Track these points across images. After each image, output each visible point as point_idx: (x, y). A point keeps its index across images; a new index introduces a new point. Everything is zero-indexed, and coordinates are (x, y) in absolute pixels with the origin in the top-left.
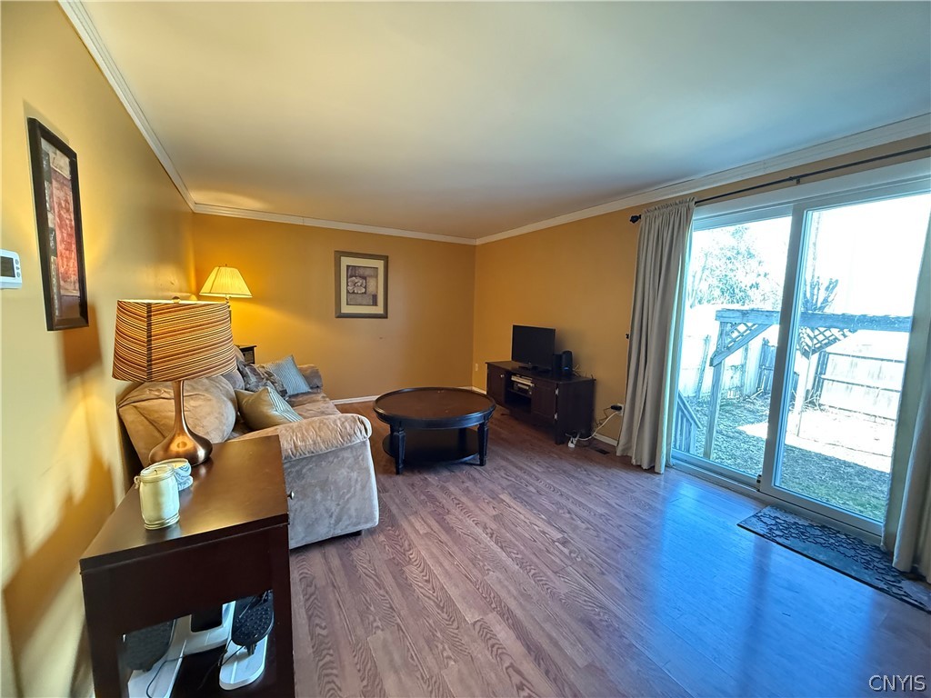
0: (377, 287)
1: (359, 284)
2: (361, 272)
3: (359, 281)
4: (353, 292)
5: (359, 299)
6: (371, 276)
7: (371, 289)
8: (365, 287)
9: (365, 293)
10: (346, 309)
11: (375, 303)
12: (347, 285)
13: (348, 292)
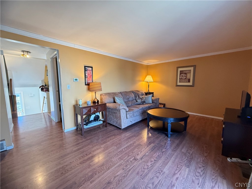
0: (190, 76)
1: (184, 76)
2: (185, 72)
3: (184, 75)
4: (182, 79)
5: (183, 80)
6: (189, 73)
7: (188, 77)
8: (186, 77)
9: (186, 78)
10: (179, 84)
11: (189, 81)
12: (180, 77)
13: (180, 78)
